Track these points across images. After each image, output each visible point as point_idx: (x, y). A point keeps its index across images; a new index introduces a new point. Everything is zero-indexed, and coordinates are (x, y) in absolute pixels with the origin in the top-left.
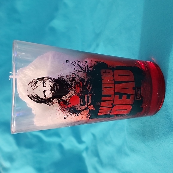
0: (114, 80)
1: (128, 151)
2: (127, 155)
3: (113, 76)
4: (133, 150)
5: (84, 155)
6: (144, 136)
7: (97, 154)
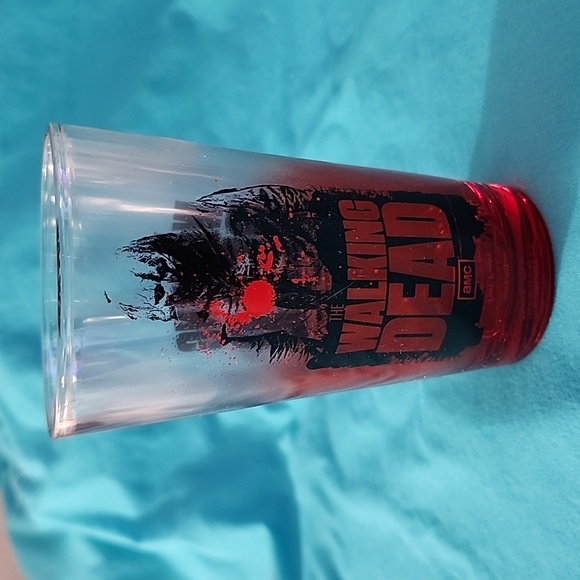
0: (384, 233)
1: (423, 447)
2: (419, 459)
3: (381, 220)
4: (439, 445)
5: (285, 446)
6: (477, 403)
7: (324, 447)
